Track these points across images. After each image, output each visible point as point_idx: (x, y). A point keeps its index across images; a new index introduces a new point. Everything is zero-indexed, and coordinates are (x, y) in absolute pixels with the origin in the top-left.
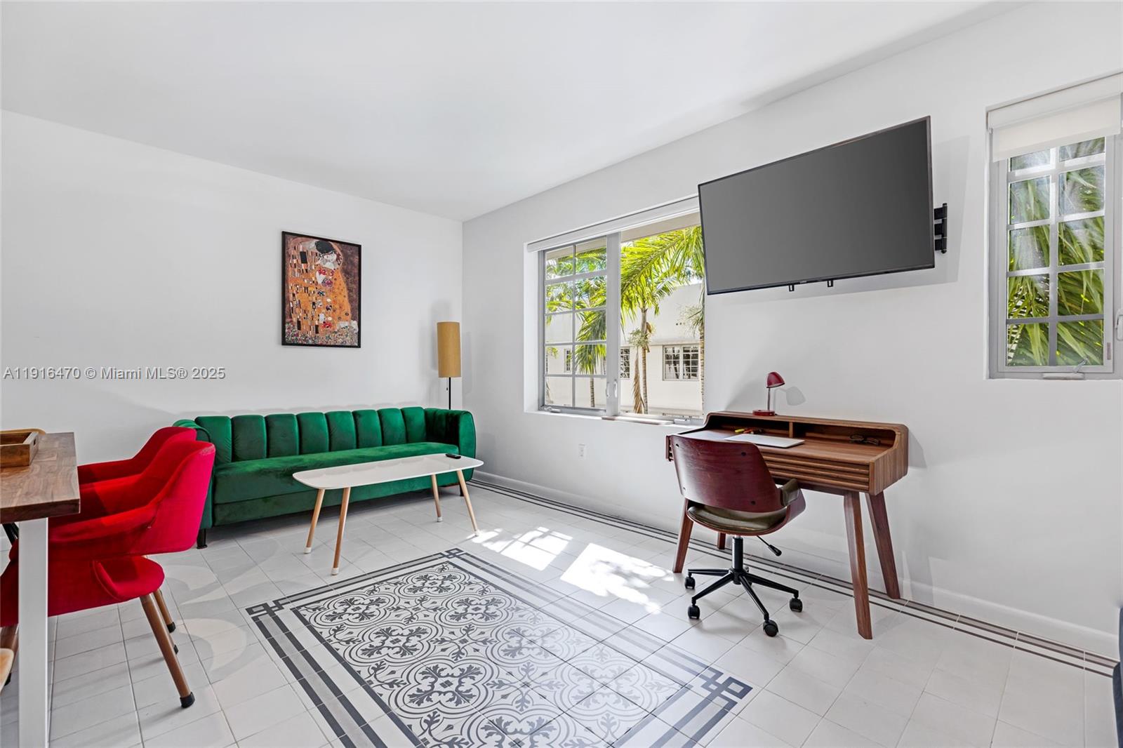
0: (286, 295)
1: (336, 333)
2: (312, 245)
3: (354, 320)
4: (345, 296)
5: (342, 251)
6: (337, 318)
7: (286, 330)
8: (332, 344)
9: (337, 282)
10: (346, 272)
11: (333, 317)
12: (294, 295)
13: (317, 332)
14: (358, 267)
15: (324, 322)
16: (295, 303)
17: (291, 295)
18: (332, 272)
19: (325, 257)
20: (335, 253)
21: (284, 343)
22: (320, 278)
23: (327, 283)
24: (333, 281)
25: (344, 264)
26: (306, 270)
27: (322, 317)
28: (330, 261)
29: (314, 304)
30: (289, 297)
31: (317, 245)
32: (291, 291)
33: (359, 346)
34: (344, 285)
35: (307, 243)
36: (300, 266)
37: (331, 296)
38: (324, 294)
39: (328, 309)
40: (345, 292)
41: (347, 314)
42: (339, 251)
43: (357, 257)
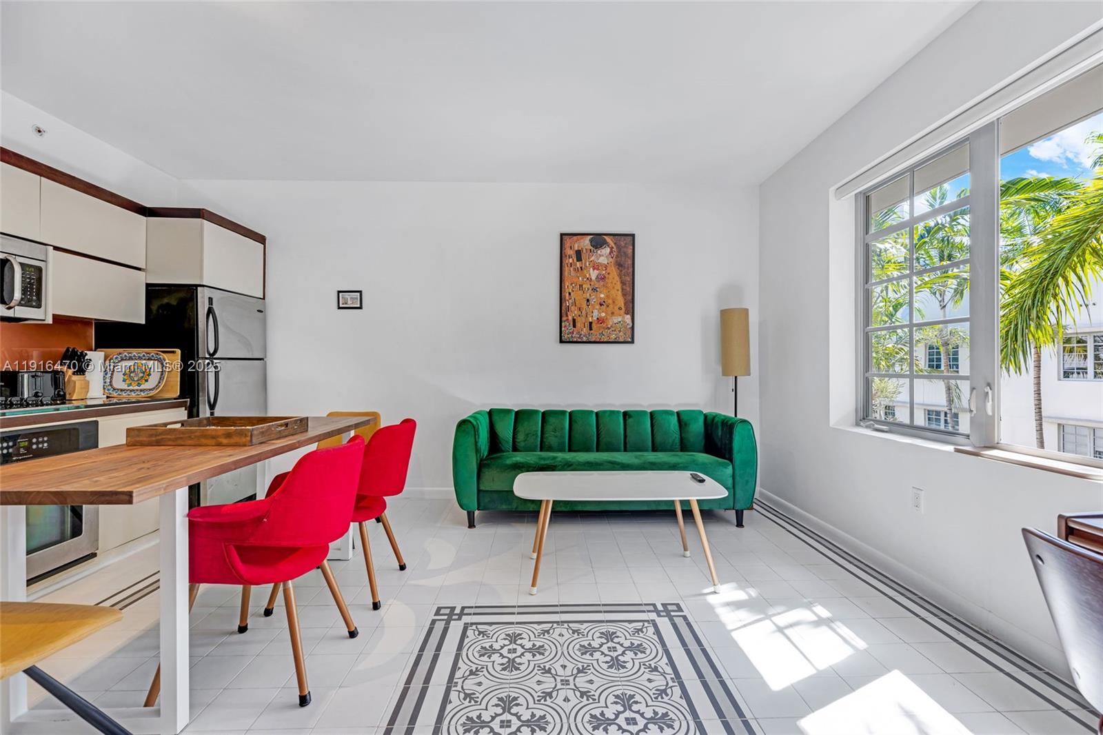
0: (563, 294)
1: (609, 328)
2: (586, 242)
3: (627, 314)
4: (618, 290)
5: (615, 244)
6: (610, 313)
7: (563, 329)
8: (605, 340)
9: (610, 276)
10: (619, 265)
11: (606, 313)
12: (570, 294)
13: (591, 329)
14: (631, 257)
15: (598, 319)
16: (570, 301)
17: (568, 294)
18: (606, 267)
19: (599, 252)
20: (608, 246)
21: (561, 341)
22: (594, 274)
23: (601, 278)
24: (607, 276)
25: (617, 257)
26: (581, 268)
27: (596, 313)
28: (603, 256)
29: (588, 300)
30: (565, 296)
31: (591, 241)
32: (567, 290)
33: (632, 342)
34: (617, 278)
35: (582, 240)
36: (576, 265)
37: (605, 291)
38: (598, 290)
39: (601, 305)
40: (619, 286)
41: (620, 309)
42: (612, 244)
43: (631, 247)
